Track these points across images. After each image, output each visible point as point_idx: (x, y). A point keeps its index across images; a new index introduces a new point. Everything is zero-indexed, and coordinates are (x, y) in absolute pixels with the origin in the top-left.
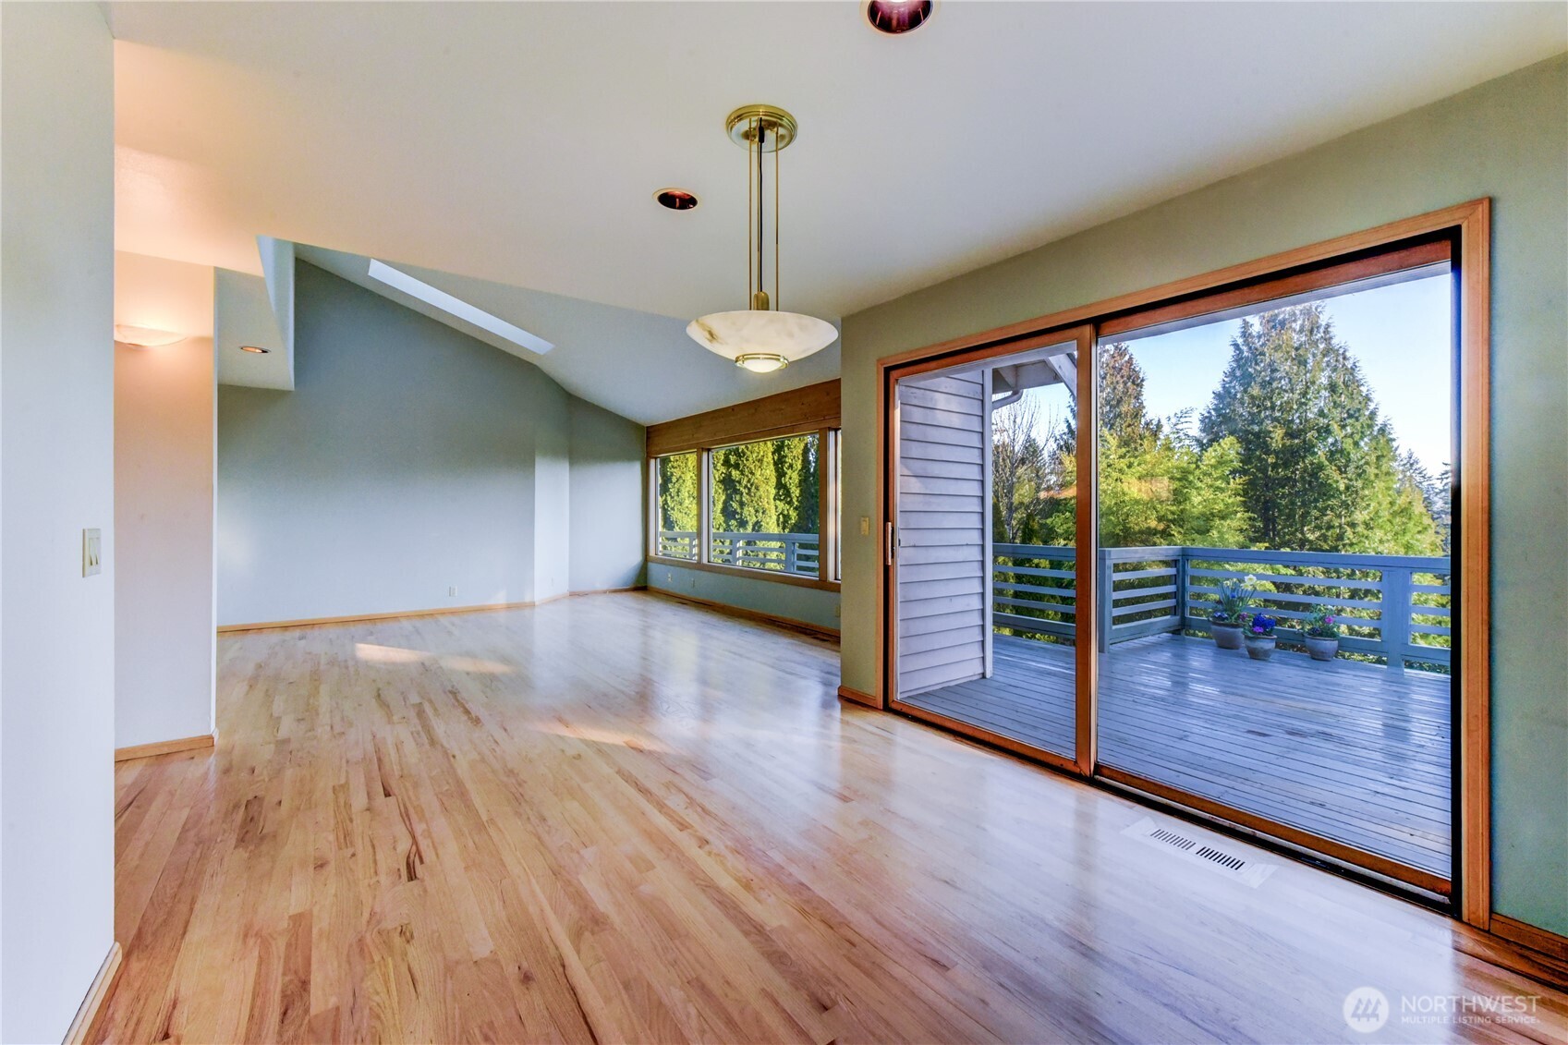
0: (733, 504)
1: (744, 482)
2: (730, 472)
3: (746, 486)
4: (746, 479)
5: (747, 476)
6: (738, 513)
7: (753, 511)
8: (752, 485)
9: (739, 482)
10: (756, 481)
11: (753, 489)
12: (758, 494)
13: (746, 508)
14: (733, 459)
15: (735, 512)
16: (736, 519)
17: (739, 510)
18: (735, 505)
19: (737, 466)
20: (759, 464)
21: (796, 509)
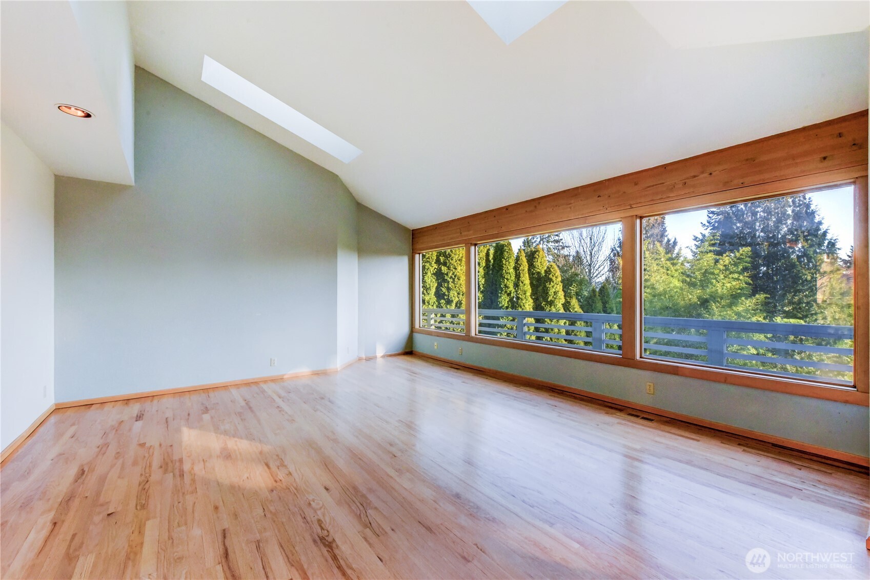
0: (443, 289)
1: (450, 275)
2: (440, 268)
3: (451, 277)
4: (451, 272)
5: (452, 270)
6: (446, 295)
7: (456, 294)
8: (455, 276)
9: (447, 274)
10: (458, 274)
11: (456, 280)
12: (459, 282)
13: (451, 292)
14: (442, 259)
15: (444, 294)
16: (445, 299)
17: (447, 293)
18: (444, 290)
19: (445, 264)
20: (459, 262)
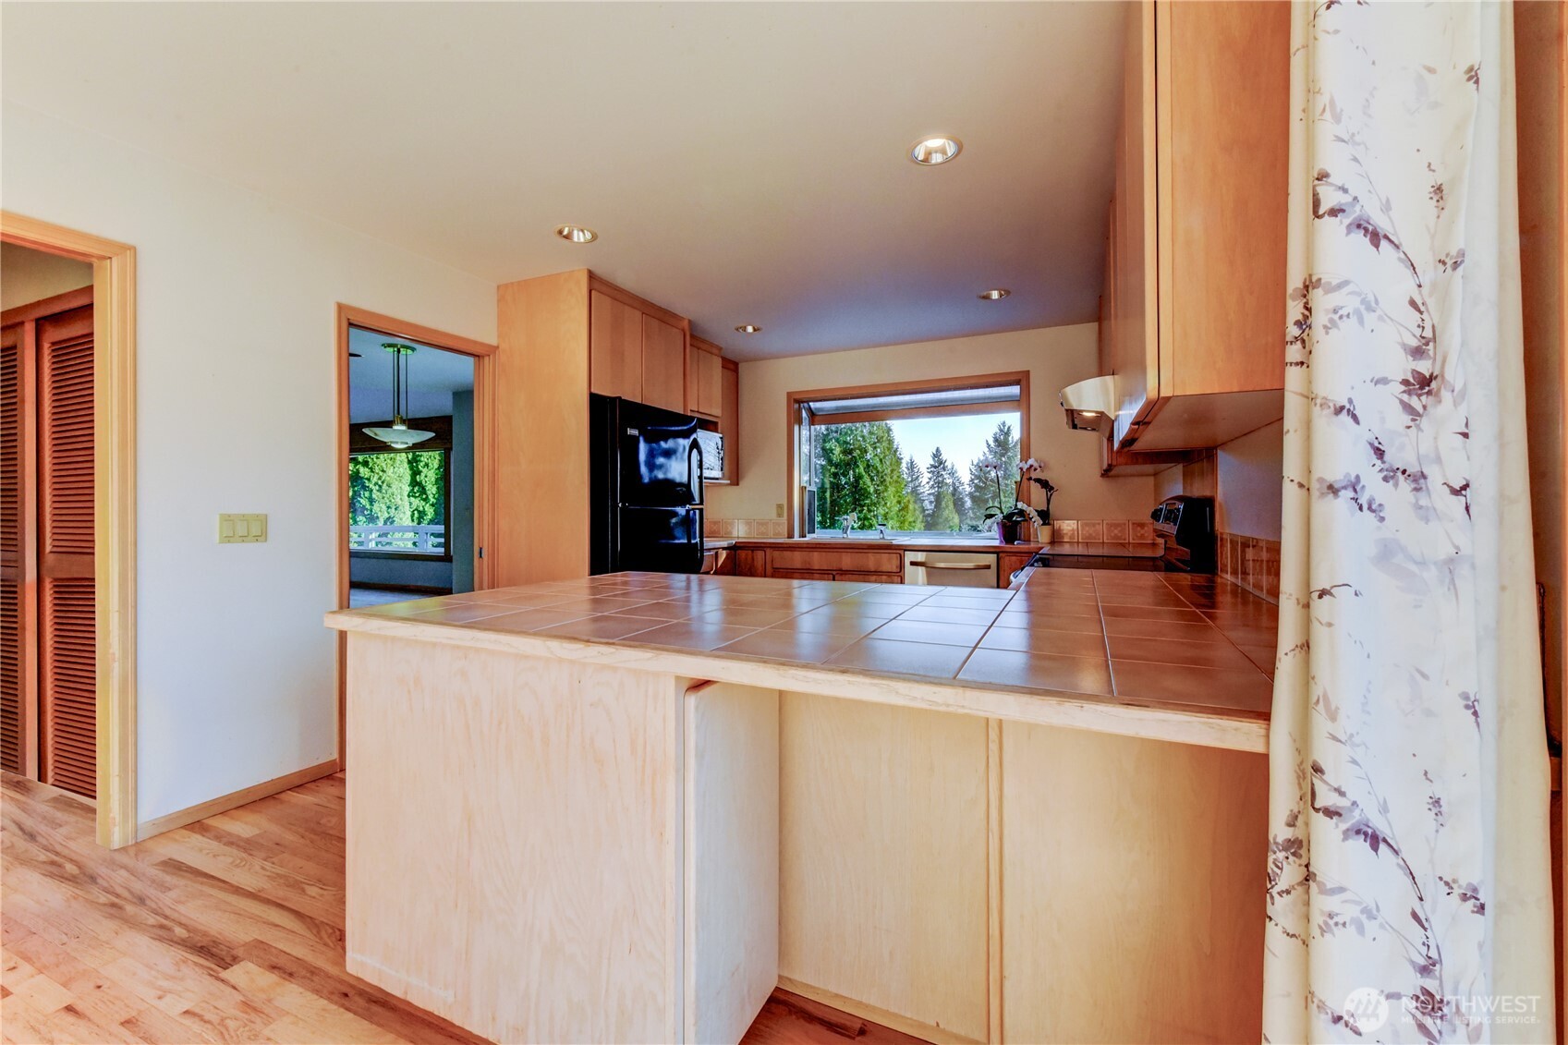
21: (433, 505)
